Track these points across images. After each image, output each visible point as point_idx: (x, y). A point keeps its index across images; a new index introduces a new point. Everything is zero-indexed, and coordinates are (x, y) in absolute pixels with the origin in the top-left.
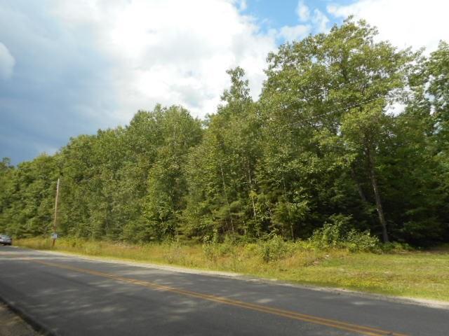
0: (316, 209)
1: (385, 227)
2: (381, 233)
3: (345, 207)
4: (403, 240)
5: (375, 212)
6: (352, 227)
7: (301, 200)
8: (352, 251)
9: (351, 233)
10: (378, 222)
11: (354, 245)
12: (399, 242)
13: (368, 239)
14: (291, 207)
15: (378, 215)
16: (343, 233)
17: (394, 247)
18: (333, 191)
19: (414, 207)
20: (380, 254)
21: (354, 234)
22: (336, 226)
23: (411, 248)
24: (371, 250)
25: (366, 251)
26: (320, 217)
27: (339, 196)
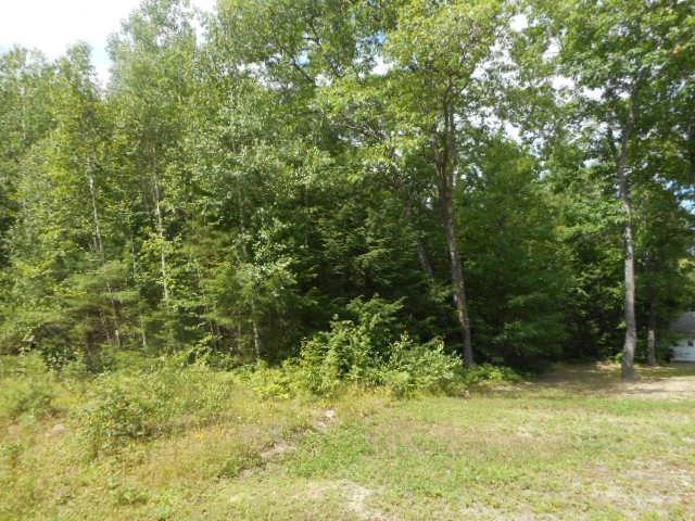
0: (314, 282)
1: (468, 331)
2: (460, 345)
3: (387, 282)
4: (501, 359)
5: (449, 299)
6: (402, 331)
7: (275, 256)
8: (400, 394)
9: (399, 346)
10: (454, 323)
11: (406, 376)
12: (494, 364)
13: (438, 360)
14: (248, 273)
15: (455, 306)
16: (381, 346)
17: (486, 377)
18: (361, 239)
19: (523, 290)
20: (462, 396)
21: (408, 348)
22: (363, 328)
23: (516, 376)
24: (444, 388)
25: (432, 391)
26: (323, 303)
27: (374, 253)
